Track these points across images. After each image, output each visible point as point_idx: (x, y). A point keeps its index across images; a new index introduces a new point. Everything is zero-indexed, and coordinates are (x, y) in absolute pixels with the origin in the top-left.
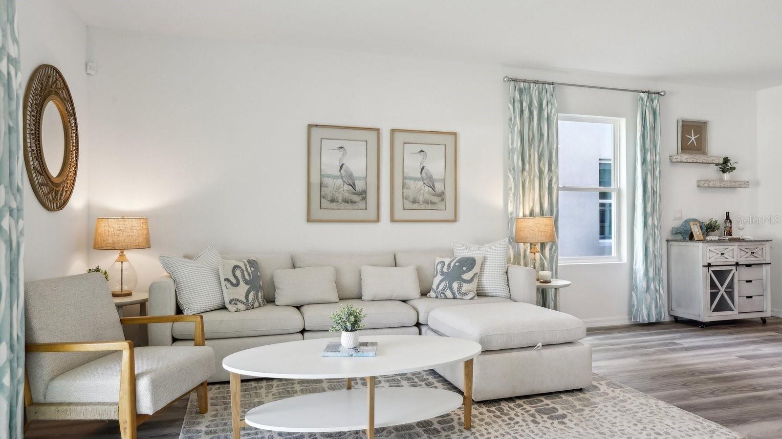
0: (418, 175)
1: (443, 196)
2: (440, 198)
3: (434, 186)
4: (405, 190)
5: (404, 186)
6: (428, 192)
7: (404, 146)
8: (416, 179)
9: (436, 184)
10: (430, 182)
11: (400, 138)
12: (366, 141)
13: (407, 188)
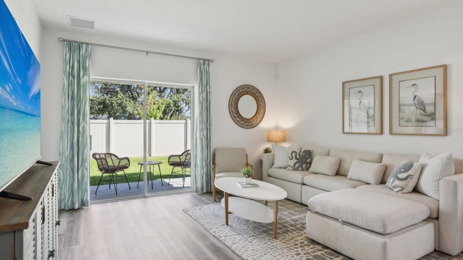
0: (412, 102)
1: (434, 116)
2: (430, 118)
3: (425, 108)
4: (401, 113)
5: (400, 110)
6: (420, 114)
7: (399, 83)
8: (409, 105)
9: (427, 107)
10: (421, 105)
11: (395, 79)
12: (374, 85)
13: (402, 112)
